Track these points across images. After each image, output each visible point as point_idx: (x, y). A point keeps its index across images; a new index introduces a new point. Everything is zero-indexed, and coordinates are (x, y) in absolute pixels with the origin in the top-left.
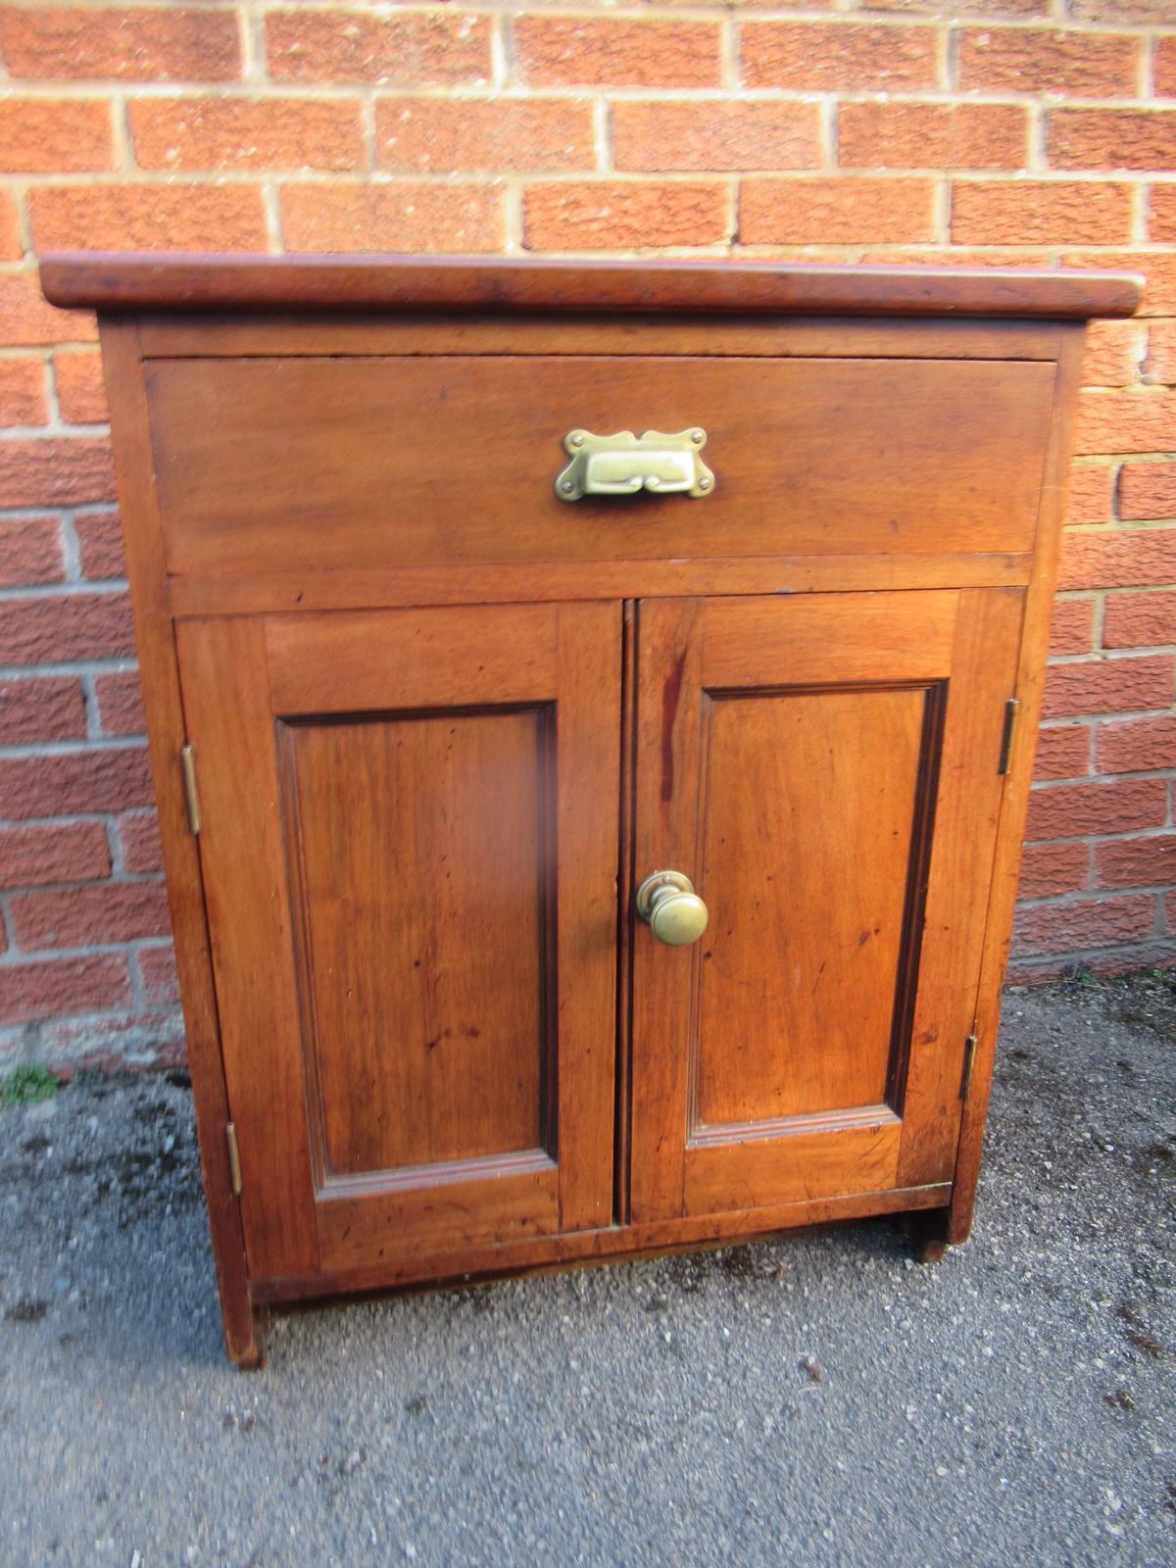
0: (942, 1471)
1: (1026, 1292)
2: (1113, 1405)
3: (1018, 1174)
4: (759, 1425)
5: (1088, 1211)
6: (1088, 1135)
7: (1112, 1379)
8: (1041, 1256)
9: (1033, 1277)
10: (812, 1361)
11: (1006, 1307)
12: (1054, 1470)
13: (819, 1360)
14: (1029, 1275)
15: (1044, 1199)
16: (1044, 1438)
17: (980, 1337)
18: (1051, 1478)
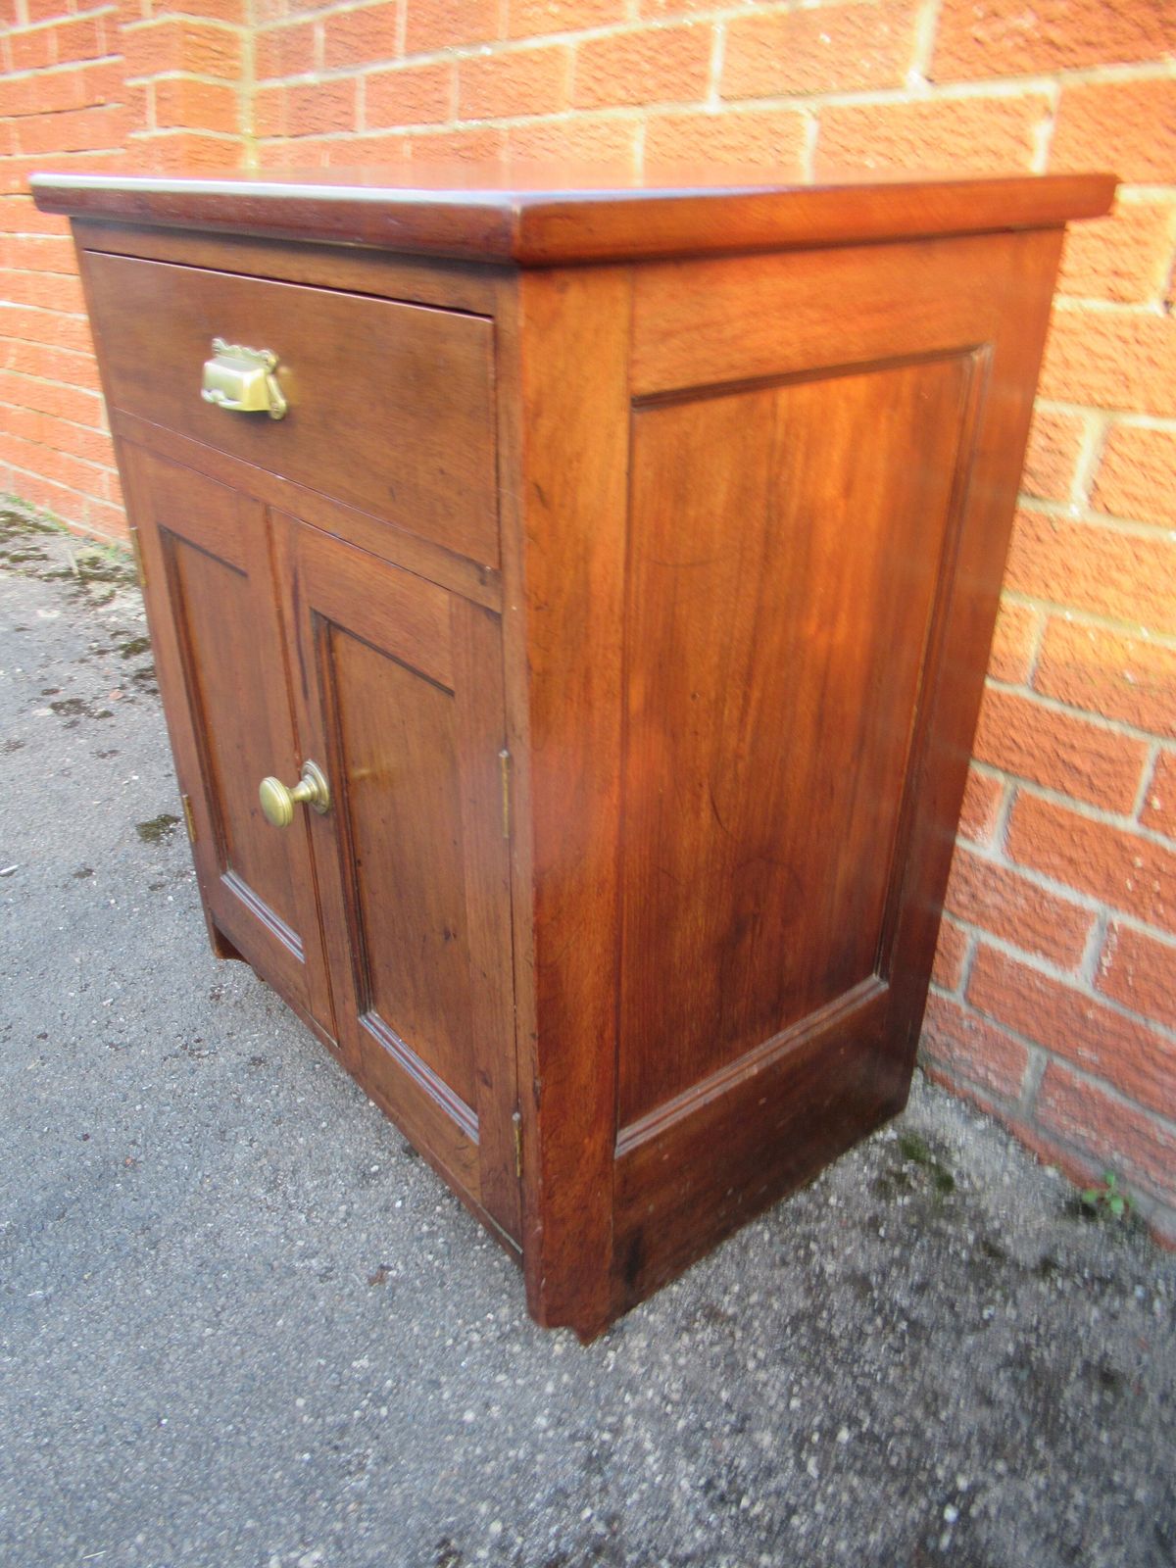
0: (300, 1402)
1: (573, 1438)
2: (439, 1546)
3: (795, 1403)
4: (305, 1255)
5: (779, 1493)
6: (962, 1483)
7: (480, 1544)
8: (648, 1445)
9: (603, 1443)
10: (393, 1273)
11: (541, 1421)
12: (330, 1500)
13: (395, 1280)
14: (606, 1436)
15: (766, 1439)
16: (370, 1485)
17: (487, 1406)
18: (322, 1498)
